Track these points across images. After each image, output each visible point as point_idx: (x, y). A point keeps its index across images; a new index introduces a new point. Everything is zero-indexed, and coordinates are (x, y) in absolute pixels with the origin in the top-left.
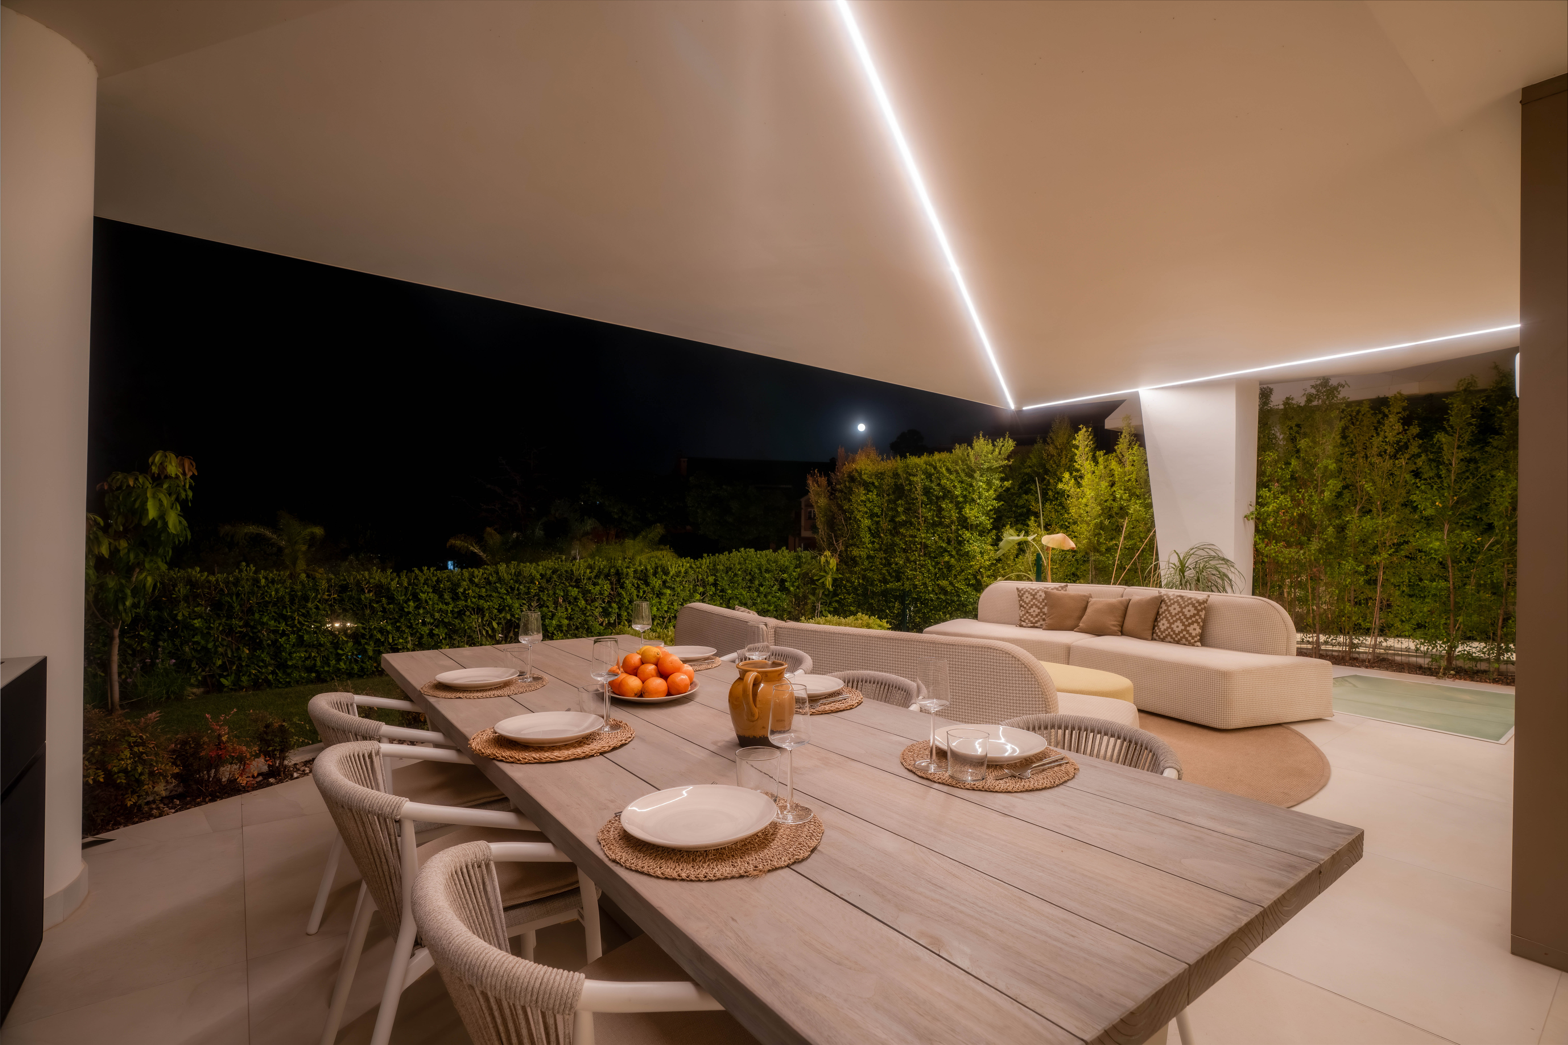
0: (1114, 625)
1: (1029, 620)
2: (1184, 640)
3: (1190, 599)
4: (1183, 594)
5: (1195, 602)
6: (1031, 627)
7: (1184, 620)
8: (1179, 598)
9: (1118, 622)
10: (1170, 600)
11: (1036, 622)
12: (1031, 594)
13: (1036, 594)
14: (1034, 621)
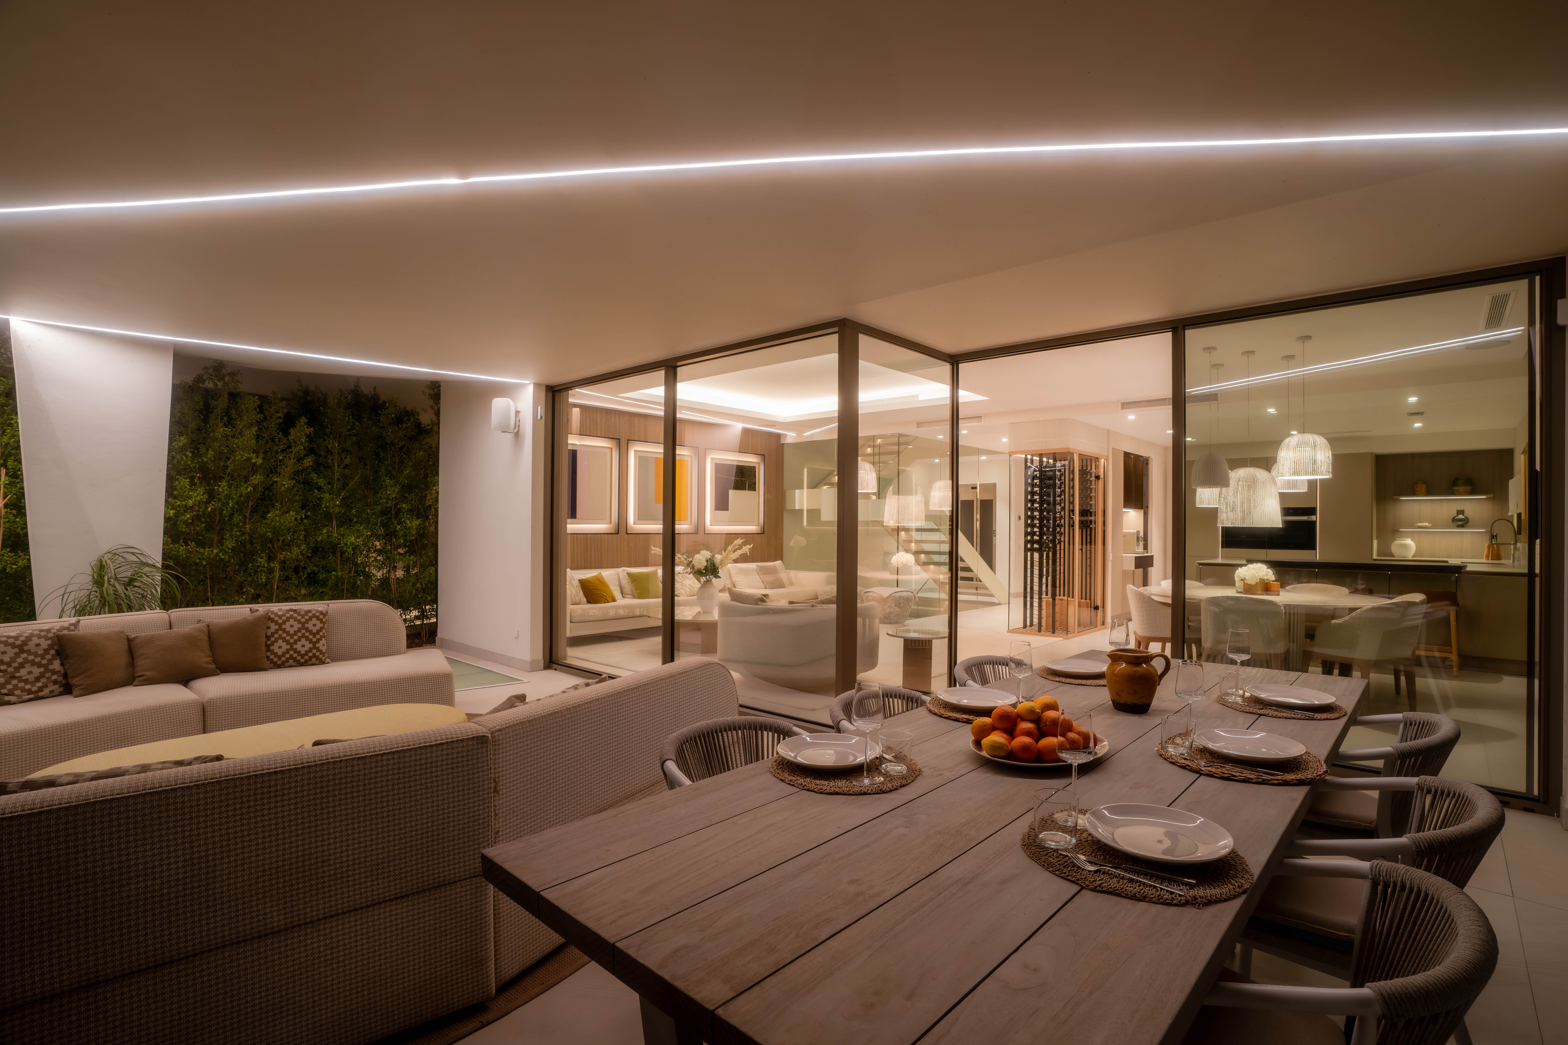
0: (208, 663)
1: (23, 690)
2: (314, 660)
3: (310, 611)
4: (294, 608)
5: (318, 614)
6: (30, 700)
7: (311, 637)
8: (292, 613)
9: (209, 657)
10: (280, 617)
11: (41, 689)
12: (13, 646)
13: (25, 643)
14: (35, 689)
